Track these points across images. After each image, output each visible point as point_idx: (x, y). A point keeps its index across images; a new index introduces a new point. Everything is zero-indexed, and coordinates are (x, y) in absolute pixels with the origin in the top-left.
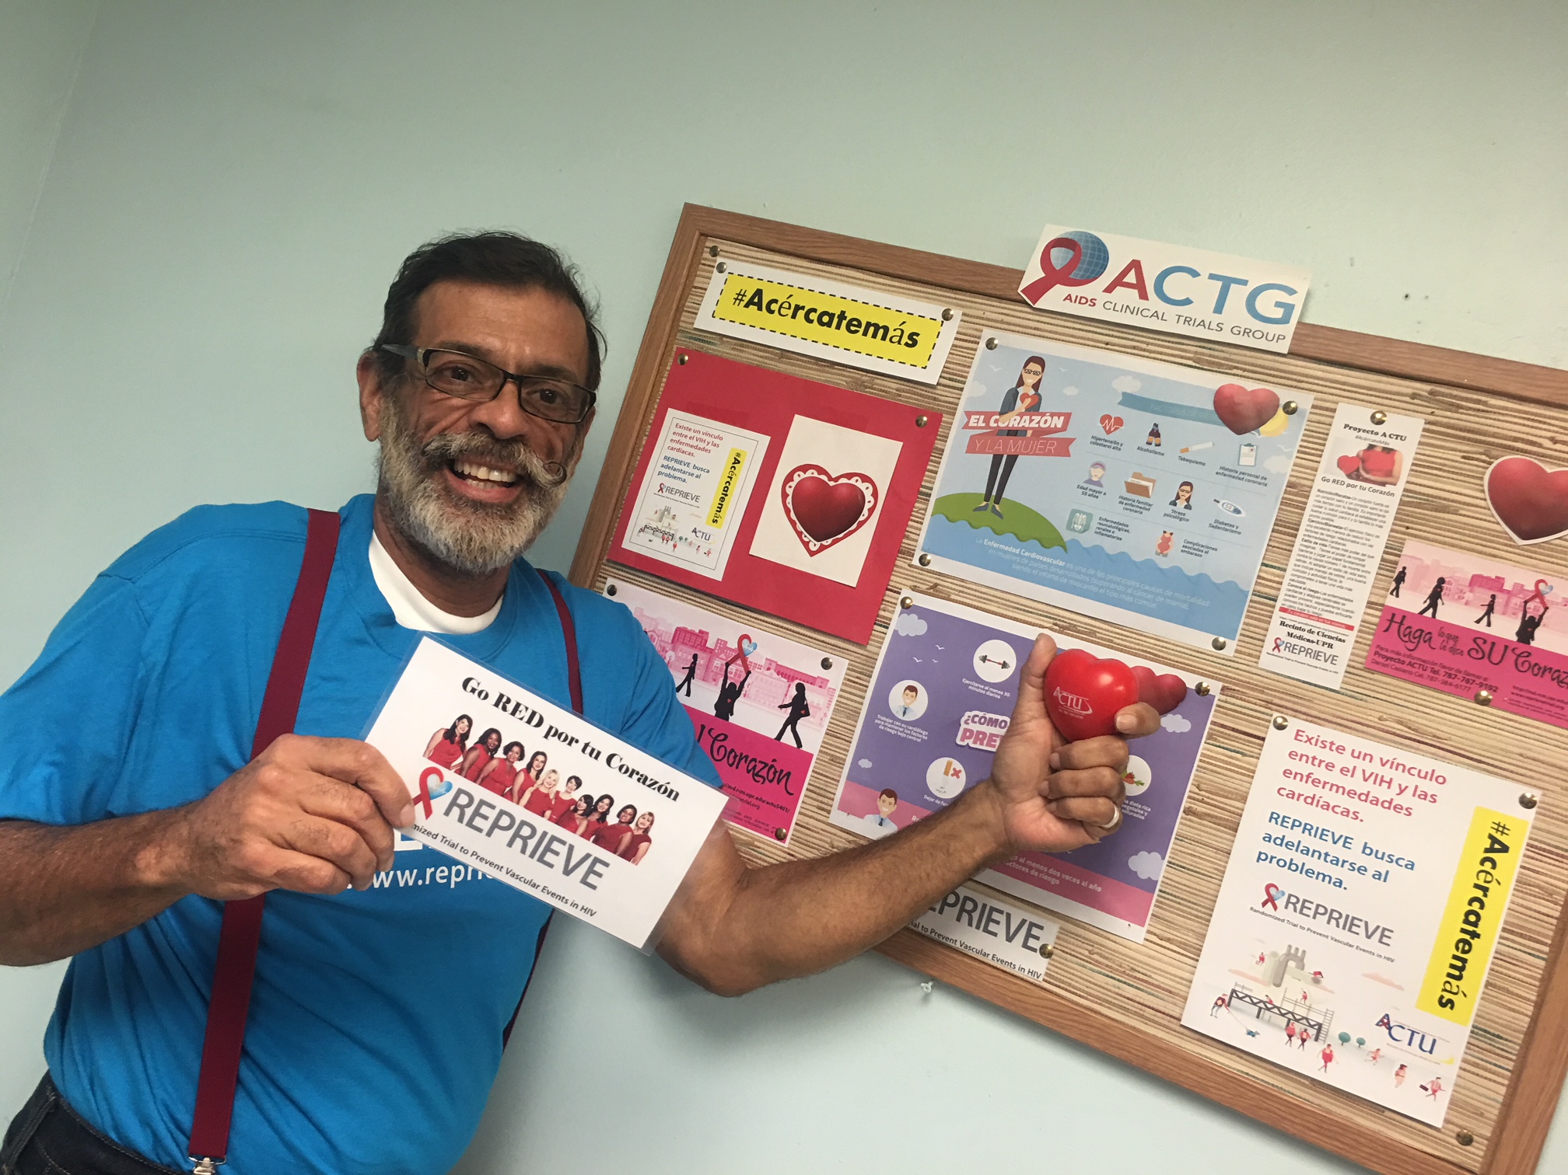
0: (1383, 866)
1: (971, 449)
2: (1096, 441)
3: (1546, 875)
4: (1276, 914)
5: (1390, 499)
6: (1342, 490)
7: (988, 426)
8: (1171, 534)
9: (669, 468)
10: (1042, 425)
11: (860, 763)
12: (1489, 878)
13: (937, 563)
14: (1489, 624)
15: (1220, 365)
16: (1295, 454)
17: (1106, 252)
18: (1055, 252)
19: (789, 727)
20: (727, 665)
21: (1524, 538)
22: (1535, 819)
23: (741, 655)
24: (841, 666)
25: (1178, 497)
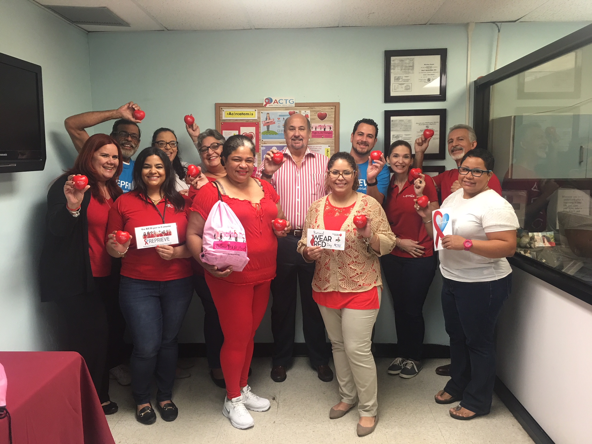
1: (264, 125)
2: (278, 121)
13: (264, 140)
14: (321, 130)
15: (288, 109)
17: (272, 99)
18: (266, 100)
21: (322, 120)
22: (330, 148)
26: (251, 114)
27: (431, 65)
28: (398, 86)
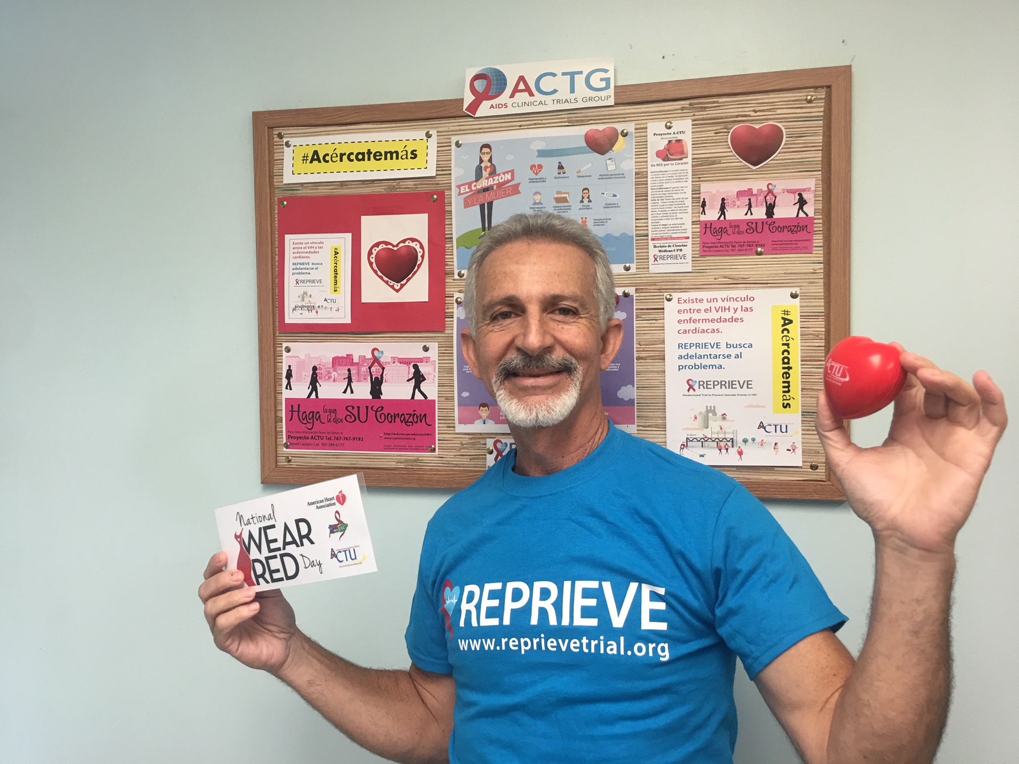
0: (738, 351)
2: (532, 181)
3: (813, 327)
4: (696, 393)
5: (686, 166)
6: (663, 168)
7: (471, 190)
8: (586, 218)
9: (298, 269)
10: (501, 181)
11: (462, 395)
12: (788, 338)
14: (752, 214)
15: (583, 121)
16: (634, 157)
17: (504, 75)
18: (476, 83)
19: (417, 390)
20: (370, 368)
21: (755, 165)
22: (800, 302)
23: (376, 360)
24: (434, 347)
25: (583, 198)
26: (410, 155)
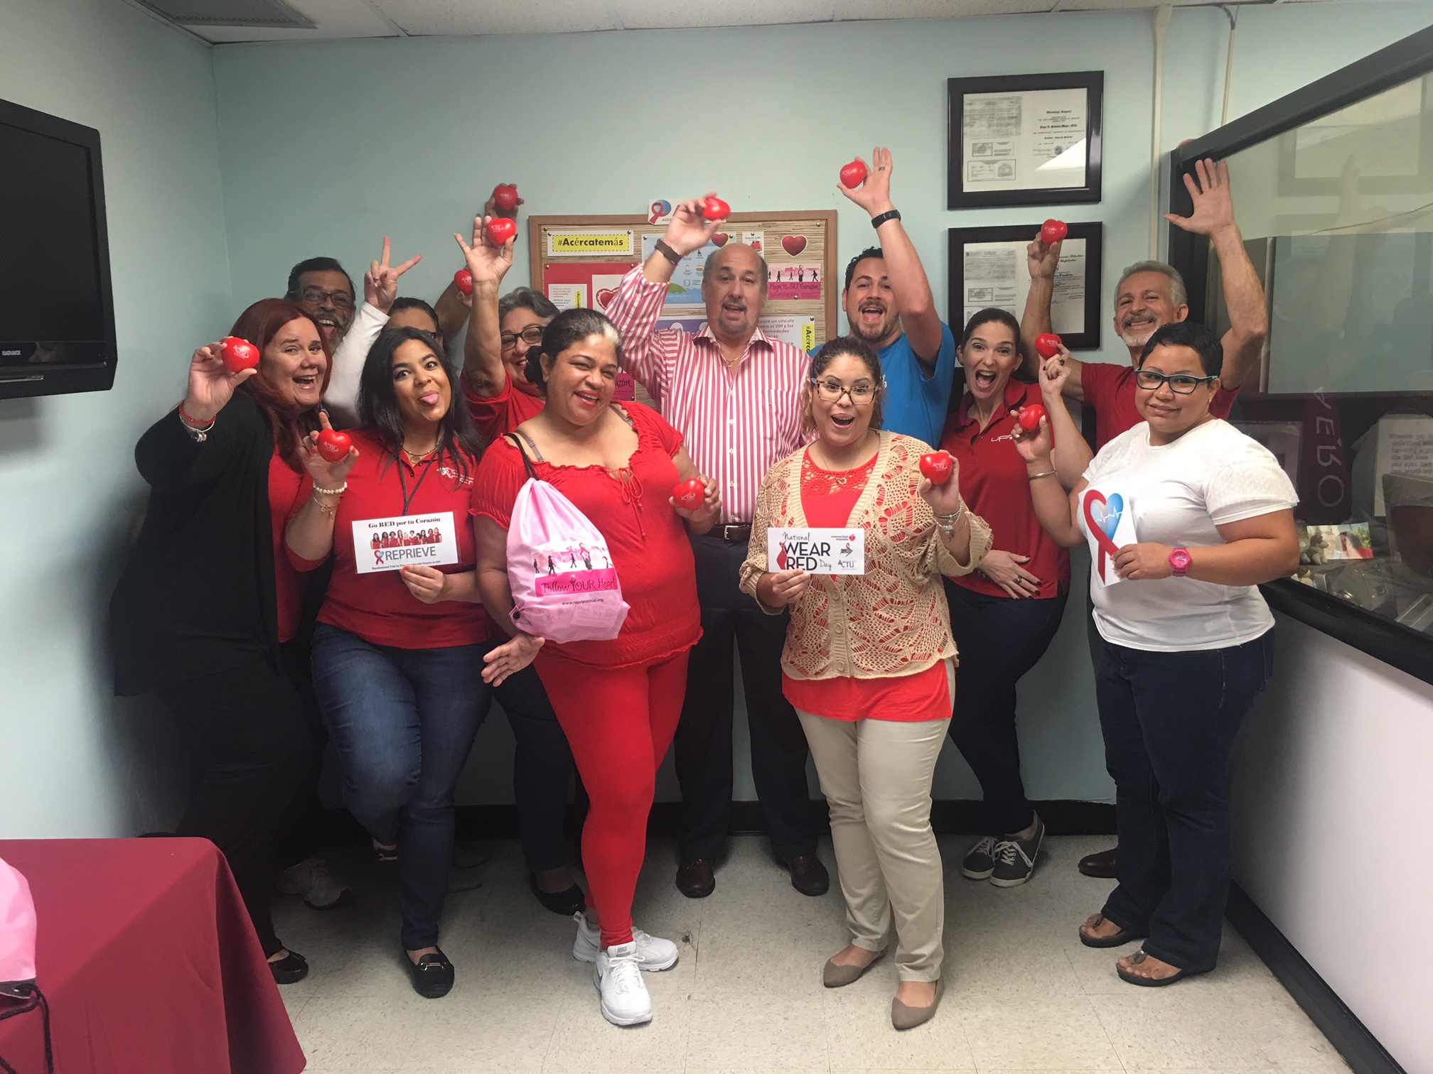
3: (820, 335)
12: (809, 340)
14: (793, 279)
17: (669, 204)
18: (655, 207)
21: (794, 255)
22: (815, 323)
26: (619, 243)
27: (1064, 114)
28: (981, 167)
